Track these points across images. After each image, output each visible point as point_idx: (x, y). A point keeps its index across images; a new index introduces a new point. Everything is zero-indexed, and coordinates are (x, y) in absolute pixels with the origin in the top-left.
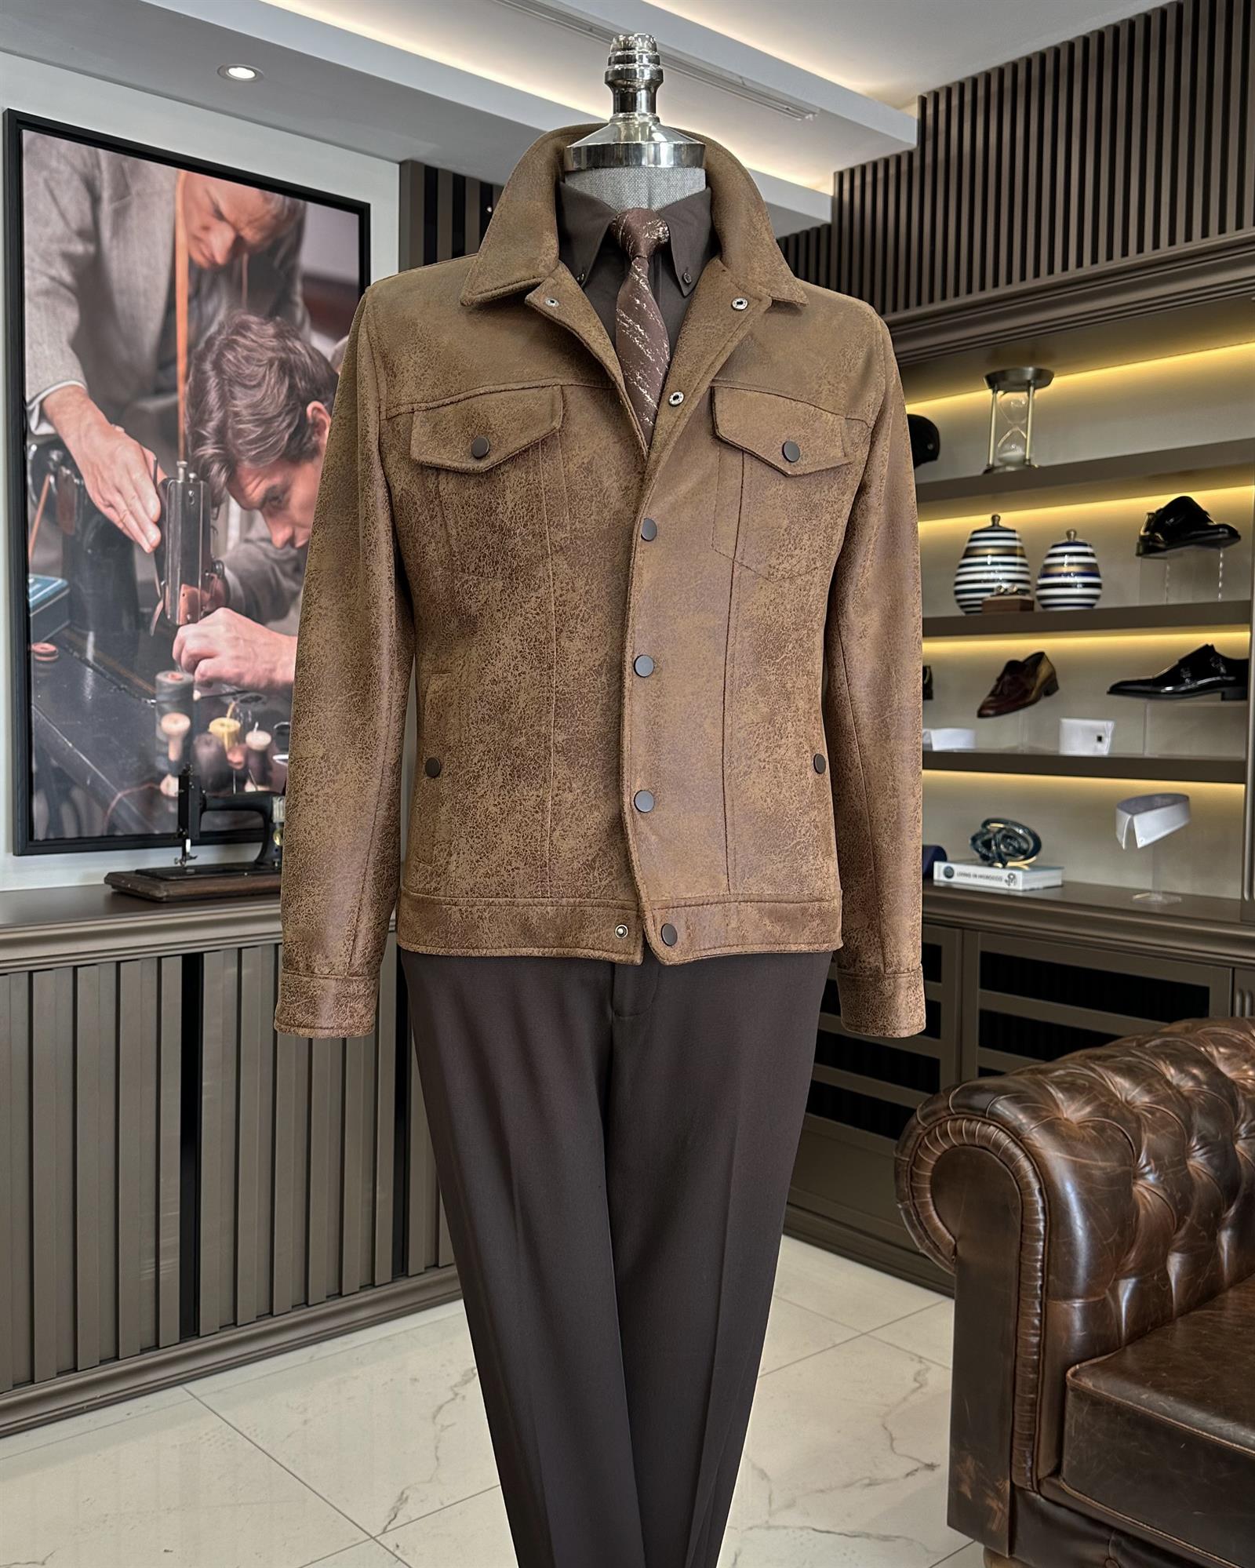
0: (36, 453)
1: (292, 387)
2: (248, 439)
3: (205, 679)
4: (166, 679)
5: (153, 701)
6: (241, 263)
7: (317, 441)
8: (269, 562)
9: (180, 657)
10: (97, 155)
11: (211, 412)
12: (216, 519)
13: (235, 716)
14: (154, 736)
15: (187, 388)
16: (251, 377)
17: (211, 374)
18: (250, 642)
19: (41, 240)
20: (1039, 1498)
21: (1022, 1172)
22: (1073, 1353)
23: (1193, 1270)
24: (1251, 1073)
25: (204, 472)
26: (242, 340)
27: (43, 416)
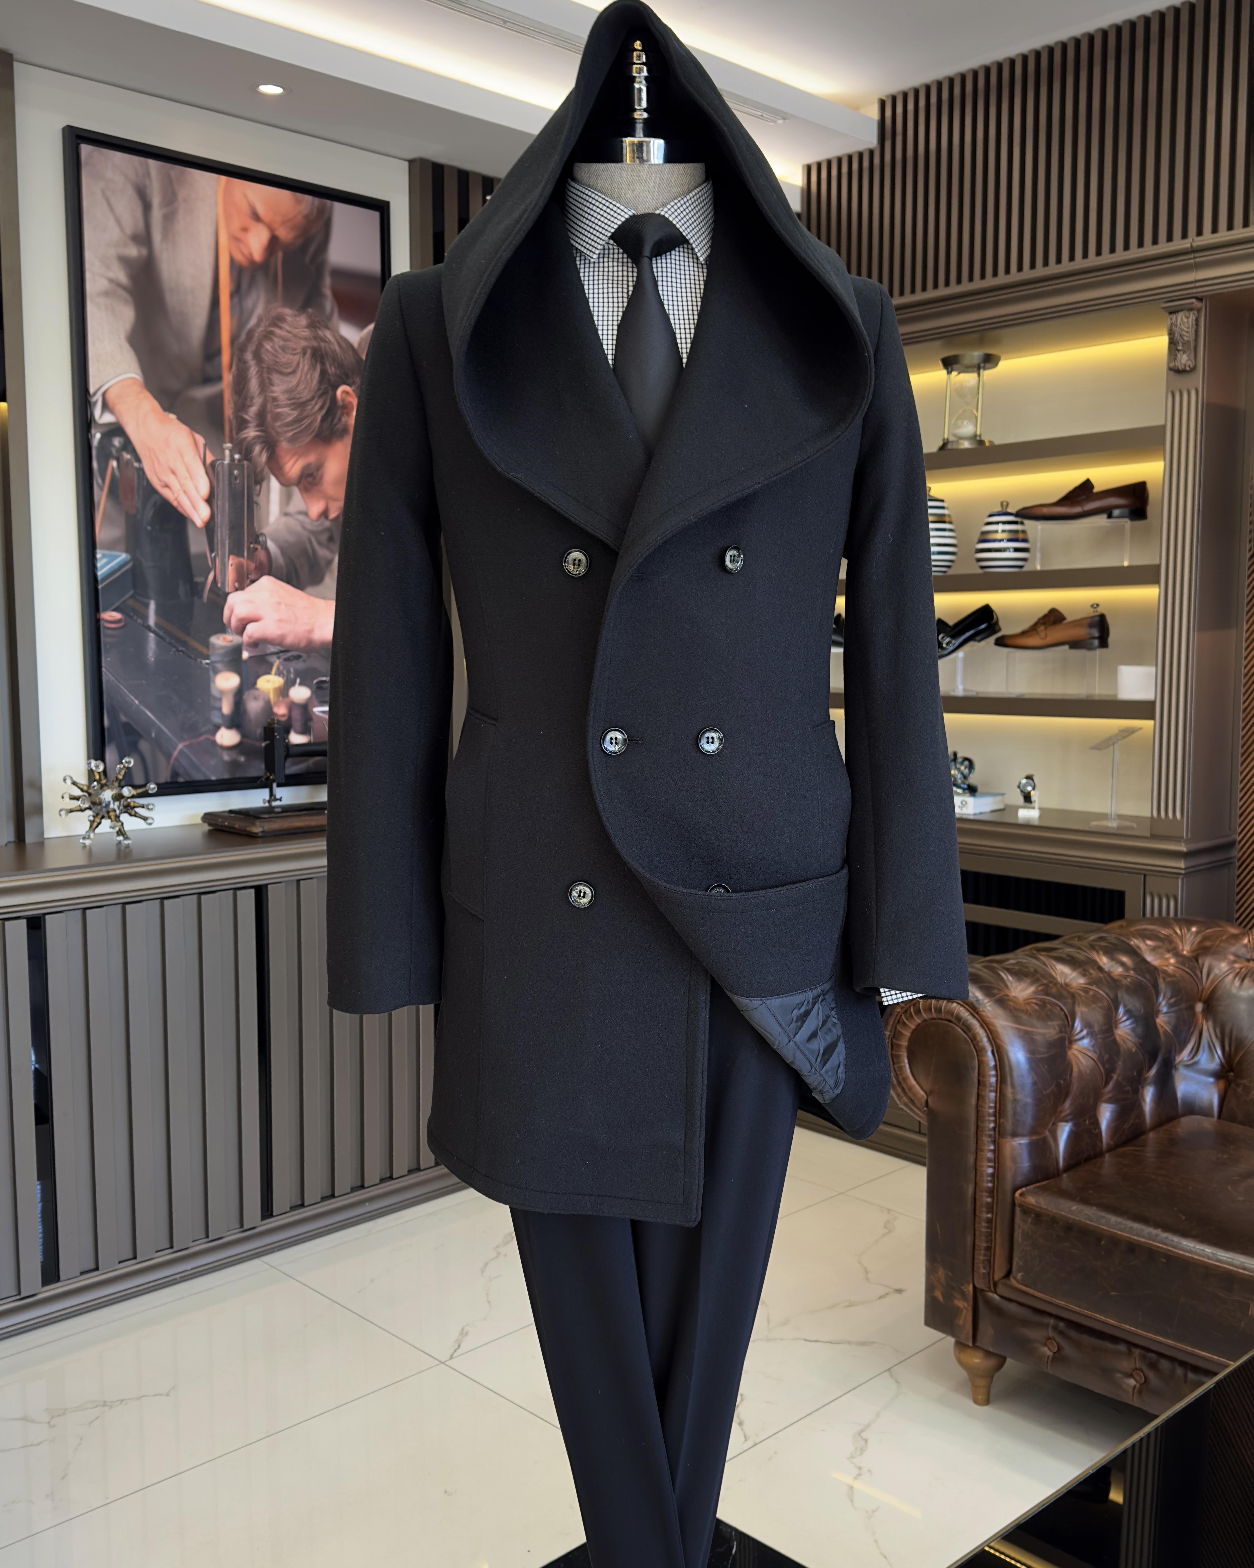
1: (323, 373)
2: (286, 421)
3: (252, 640)
4: (219, 641)
5: (207, 661)
6: (276, 262)
7: (346, 422)
8: (306, 533)
9: (230, 620)
10: (147, 166)
11: (252, 398)
12: (258, 495)
13: (279, 673)
14: (209, 693)
15: (231, 377)
16: (287, 364)
17: (252, 363)
18: (289, 607)
19: (99, 245)
20: (996, 1296)
21: (978, 1038)
22: (1020, 1180)
23: (1120, 1117)
24: (1172, 961)
25: (247, 454)
26: (278, 331)
27: (106, 407)
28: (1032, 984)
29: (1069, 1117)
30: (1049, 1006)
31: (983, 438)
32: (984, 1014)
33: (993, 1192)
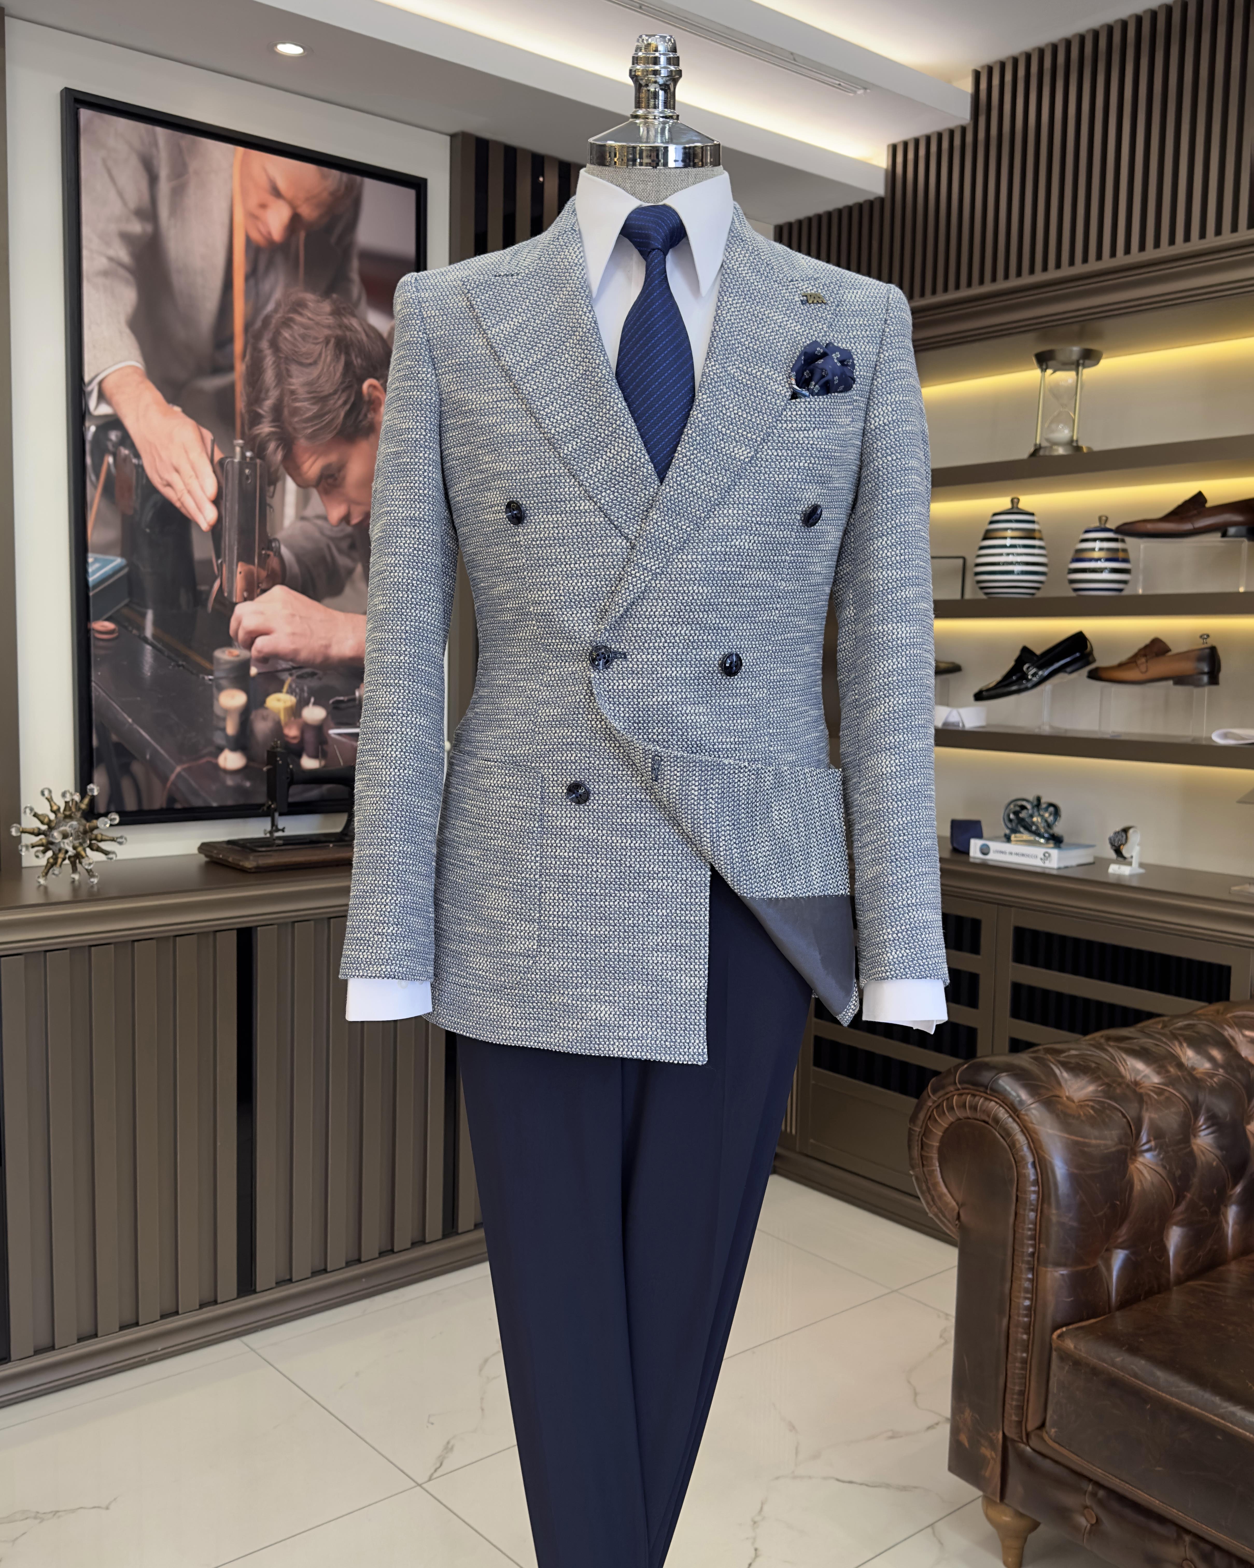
0: (96, 434)
1: (348, 365)
2: (304, 417)
3: (261, 655)
4: (224, 655)
5: (211, 677)
6: (298, 243)
7: (373, 419)
8: (324, 540)
9: (236, 634)
10: (154, 134)
11: (267, 391)
12: (272, 497)
13: (291, 692)
14: (212, 712)
15: (244, 366)
16: (308, 355)
17: (268, 352)
18: (306, 619)
19: (99, 220)
20: (1028, 1450)
21: (1018, 1146)
22: (1060, 1317)
23: (1193, 1242)
25: (260, 451)
26: (298, 318)
27: (102, 397)
28: (1092, 1081)
29: (1127, 1244)
30: (1108, 1111)
31: (1080, 444)
32: (1026, 1118)
33: (1029, 1328)
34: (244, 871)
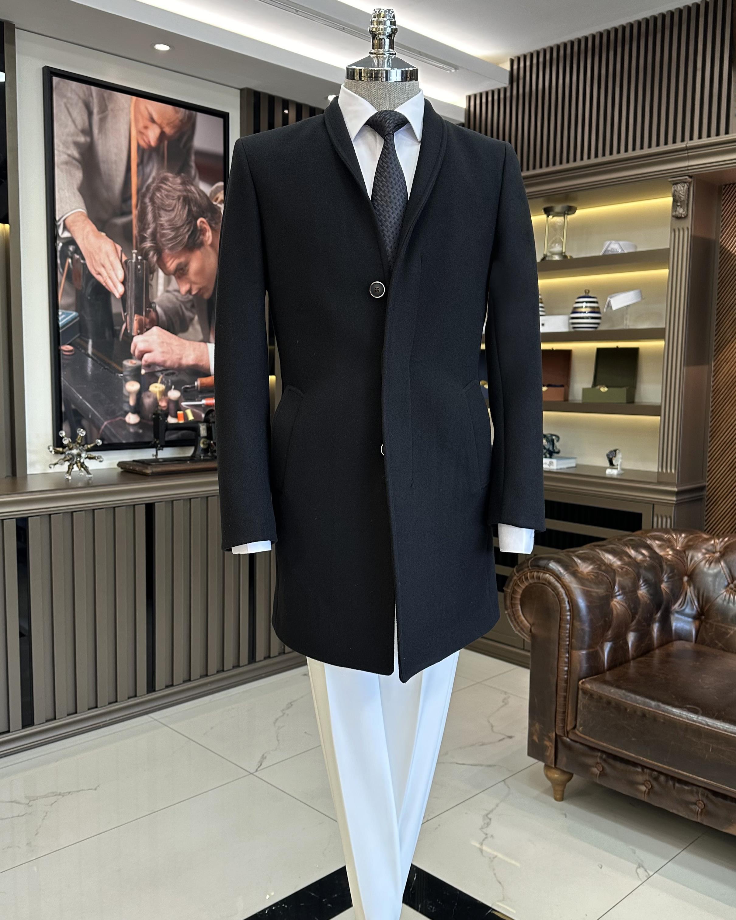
0: (62, 247)
1: (190, 211)
2: (168, 238)
3: (147, 363)
4: (128, 363)
5: (121, 375)
6: (164, 147)
7: (203, 239)
8: (178, 303)
9: (134, 351)
10: (91, 90)
11: (149, 224)
12: (152, 280)
13: (162, 383)
14: (122, 393)
15: (137, 212)
16: (169, 205)
17: (149, 204)
18: (169, 344)
19: (63, 135)
20: (568, 740)
21: (560, 594)
22: (582, 674)
23: (639, 640)
24: (671, 553)
25: (145, 256)
26: (164, 186)
27: (65, 228)
28: (591, 564)
29: (611, 639)
30: (600, 577)
31: (567, 254)
32: (564, 580)
33: (567, 680)
34: (145, 475)
